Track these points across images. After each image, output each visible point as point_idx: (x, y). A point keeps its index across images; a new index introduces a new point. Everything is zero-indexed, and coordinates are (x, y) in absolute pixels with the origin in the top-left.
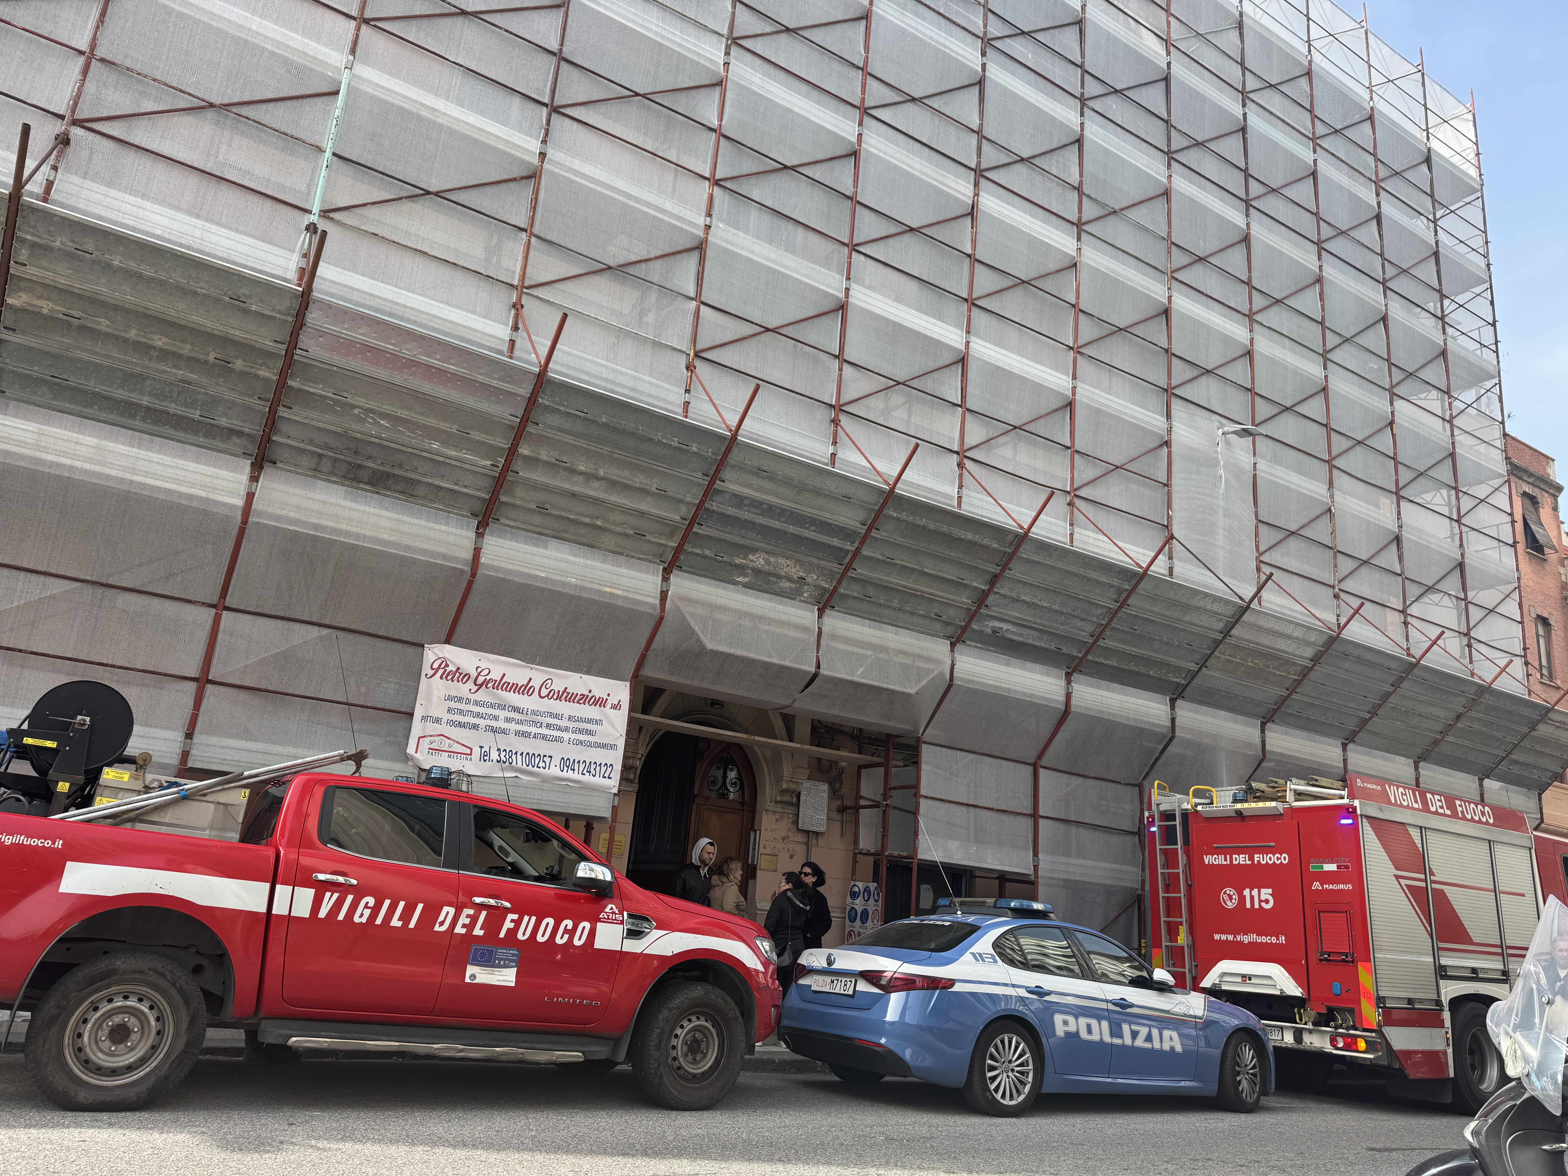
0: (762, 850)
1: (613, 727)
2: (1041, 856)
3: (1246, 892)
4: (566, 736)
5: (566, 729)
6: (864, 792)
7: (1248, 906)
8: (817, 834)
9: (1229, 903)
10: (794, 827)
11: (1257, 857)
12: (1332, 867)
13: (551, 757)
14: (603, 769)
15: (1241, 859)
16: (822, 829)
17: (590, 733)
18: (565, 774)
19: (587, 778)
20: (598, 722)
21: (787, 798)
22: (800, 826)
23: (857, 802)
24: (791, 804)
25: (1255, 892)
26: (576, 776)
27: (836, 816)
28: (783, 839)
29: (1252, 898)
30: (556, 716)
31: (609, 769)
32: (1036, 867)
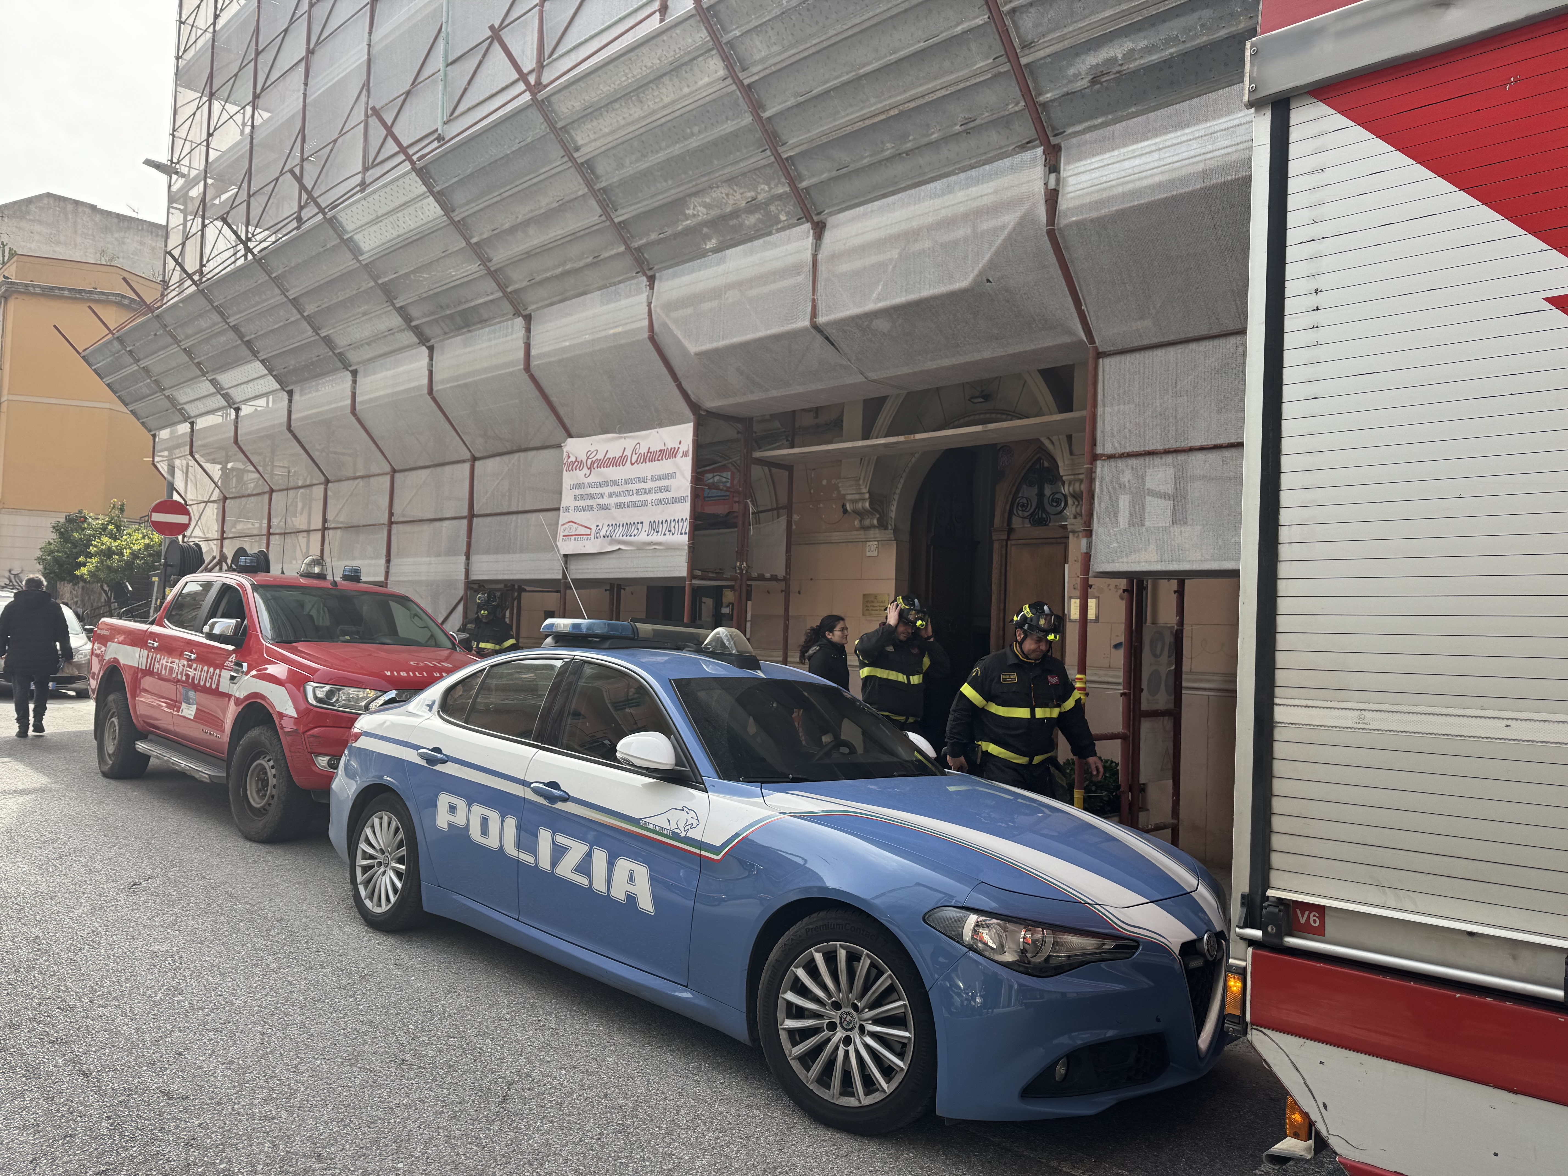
0: (1071, 592)
1: (684, 476)
4: (649, 498)
5: (649, 491)
13: (642, 523)
14: (681, 525)
17: (667, 489)
19: (669, 538)
20: (672, 476)
30: (642, 480)
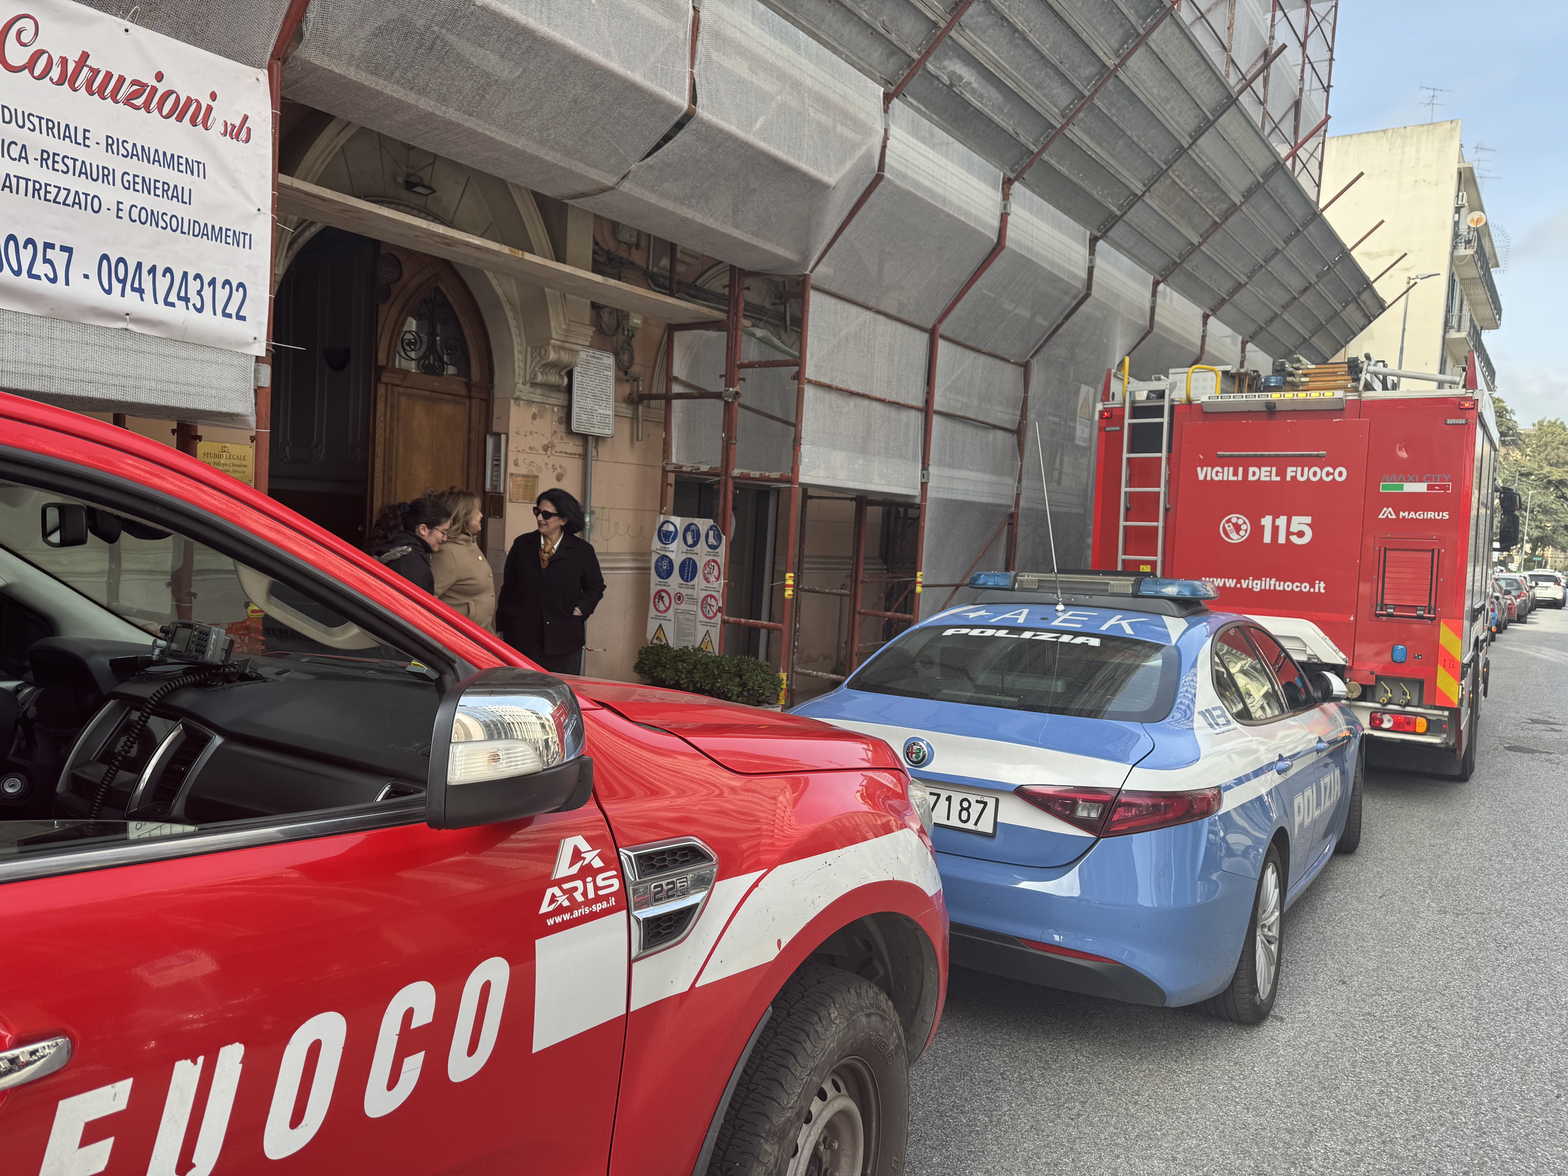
0: (511, 469)
1: (236, 185)
2: (931, 469)
3: (1267, 521)
4: (109, 194)
5: (105, 175)
6: (679, 369)
7: (1267, 539)
8: (598, 439)
9: (1234, 535)
10: (562, 428)
11: (1290, 472)
12: (1421, 487)
13: (68, 249)
14: (222, 294)
15: (1264, 474)
16: (608, 432)
17: (176, 194)
18: (115, 301)
19: (180, 314)
20: (192, 167)
21: (553, 378)
22: (575, 427)
23: (668, 388)
24: (556, 388)
25: (1282, 521)
26: (148, 307)
27: (627, 411)
28: (546, 448)
29: (1275, 530)
30: (68, 134)
31: (238, 296)
32: (924, 486)
